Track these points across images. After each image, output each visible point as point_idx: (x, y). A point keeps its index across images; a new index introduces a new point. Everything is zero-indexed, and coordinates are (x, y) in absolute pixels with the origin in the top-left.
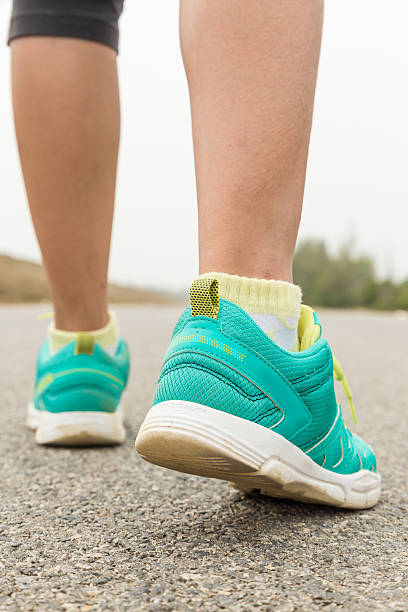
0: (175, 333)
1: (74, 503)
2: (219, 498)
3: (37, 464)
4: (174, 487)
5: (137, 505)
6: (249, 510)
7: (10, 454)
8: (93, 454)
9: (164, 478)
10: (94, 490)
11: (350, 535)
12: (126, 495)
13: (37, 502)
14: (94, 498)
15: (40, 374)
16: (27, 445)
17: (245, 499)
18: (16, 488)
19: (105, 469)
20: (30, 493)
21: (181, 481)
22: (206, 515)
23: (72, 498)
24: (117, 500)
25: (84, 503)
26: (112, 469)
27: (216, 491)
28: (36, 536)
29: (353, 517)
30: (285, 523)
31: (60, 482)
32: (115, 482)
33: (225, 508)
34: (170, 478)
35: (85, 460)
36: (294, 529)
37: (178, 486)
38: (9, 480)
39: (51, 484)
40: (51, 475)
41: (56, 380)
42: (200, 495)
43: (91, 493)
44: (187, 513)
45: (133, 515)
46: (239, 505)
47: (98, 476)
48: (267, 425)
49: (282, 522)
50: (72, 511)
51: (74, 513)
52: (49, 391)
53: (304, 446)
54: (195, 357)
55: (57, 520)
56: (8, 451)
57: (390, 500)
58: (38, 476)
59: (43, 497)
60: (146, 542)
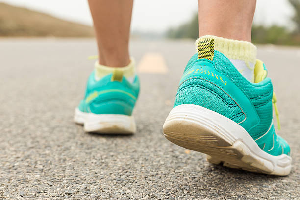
0: (186, 68)
1: (120, 171)
2: (199, 169)
3: (90, 146)
4: (172, 162)
5: (155, 173)
6: (219, 176)
7: (71, 140)
8: (119, 141)
9: (165, 156)
10: (128, 163)
11: (279, 192)
12: (147, 166)
13: (99, 170)
14: (129, 168)
15: (89, 92)
16: (79, 135)
17: (214, 170)
18: (84, 162)
19: (129, 150)
20: (93, 164)
21: (175, 158)
22: (196, 179)
23: (117, 168)
24: (143, 169)
25: (125, 171)
26: (133, 150)
27: (196, 164)
28: (106, 191)
29: (278, 181)
30: (241, 184)
31: (106, 158)
32: (138, 158)
33: (204, 175)
34: (168, 156)
35: (116, 145)
36: (247, 188)
37: (174, 161)
38: (77, 156)
39: (102, 159)
40: (100, 153)
41: (99, 96)
42: (188, 167)
43: (127, 165)
44: (184, 178)
45: (155, 179)
46: (212, 173)
47: (127, 154)
48: (237, 122)
49: (239, 184)
50: (120, 176)
51: (122, 177)
52: (94, 102)
53: (254, 136)
54: (200, 81)
55: (115, 181)
56: (70, 138)
57: (296, 171)
58: (93, 154)
59: (101, 167)
60: (168, 195)
